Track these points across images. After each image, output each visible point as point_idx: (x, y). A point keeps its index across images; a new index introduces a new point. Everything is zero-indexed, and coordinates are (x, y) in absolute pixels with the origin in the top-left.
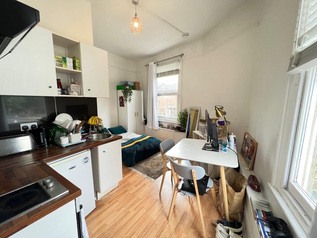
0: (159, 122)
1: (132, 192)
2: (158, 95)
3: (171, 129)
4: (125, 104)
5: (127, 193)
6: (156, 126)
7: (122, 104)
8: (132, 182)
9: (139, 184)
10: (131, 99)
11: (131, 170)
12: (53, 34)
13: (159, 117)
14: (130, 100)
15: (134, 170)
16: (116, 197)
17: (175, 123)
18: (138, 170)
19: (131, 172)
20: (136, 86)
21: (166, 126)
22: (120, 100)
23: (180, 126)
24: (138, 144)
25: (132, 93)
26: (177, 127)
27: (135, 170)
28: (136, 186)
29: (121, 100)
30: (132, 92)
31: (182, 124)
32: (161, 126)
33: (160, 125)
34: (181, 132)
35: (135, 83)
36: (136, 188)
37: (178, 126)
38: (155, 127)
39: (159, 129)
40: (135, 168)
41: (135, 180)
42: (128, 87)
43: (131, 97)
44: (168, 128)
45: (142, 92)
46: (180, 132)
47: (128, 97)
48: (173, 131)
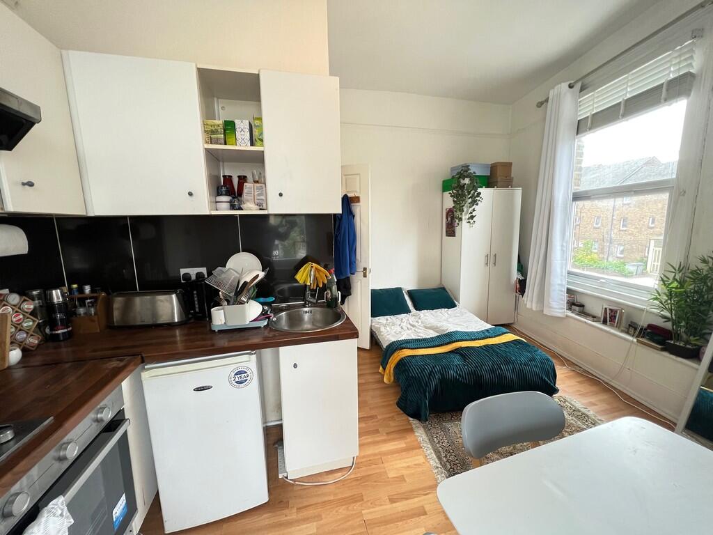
0: (569, 291)
1: (369, 517)
2: (577, 197)
3: (618, 327)
4: (457, 230)
5: (357, 506)
6: (554, 304)
7: (451, 231)
8: (391, 475)
9: (407, 496)
10: (474, 214)
11: (411, 430)
12: (199, 70)
13: (569, 273)
14: (472, 217)
15: (420, 434)
16: (325, 502)
17: (642, 310)
18: (431, 441)
19: (410, 438)
20: (496, 176)
21: (599, 312)
22: (447, 218)
23: (669, 325)
24: (461, 355)
25: (478, 199)
26: (650, 326)
27: (424, 436)
28: (392, 501)
29: (449, 219)
30: (480, 194)
31: (679, 318)
32: (577, 308)
33: (575, 304)
34: (672, 353)
35: (493, 167)
36: (389, 506)
37: (659, 322)
38: (551, 307)
39: (567, 316)
40: (427, 430)
41: (405, 472)
42: (467, 181)
43: (474, 210)
44: (605, 322)
45: (518, 193)
46: (666, 354)
47: (468, 211)
48: (625, 339)
